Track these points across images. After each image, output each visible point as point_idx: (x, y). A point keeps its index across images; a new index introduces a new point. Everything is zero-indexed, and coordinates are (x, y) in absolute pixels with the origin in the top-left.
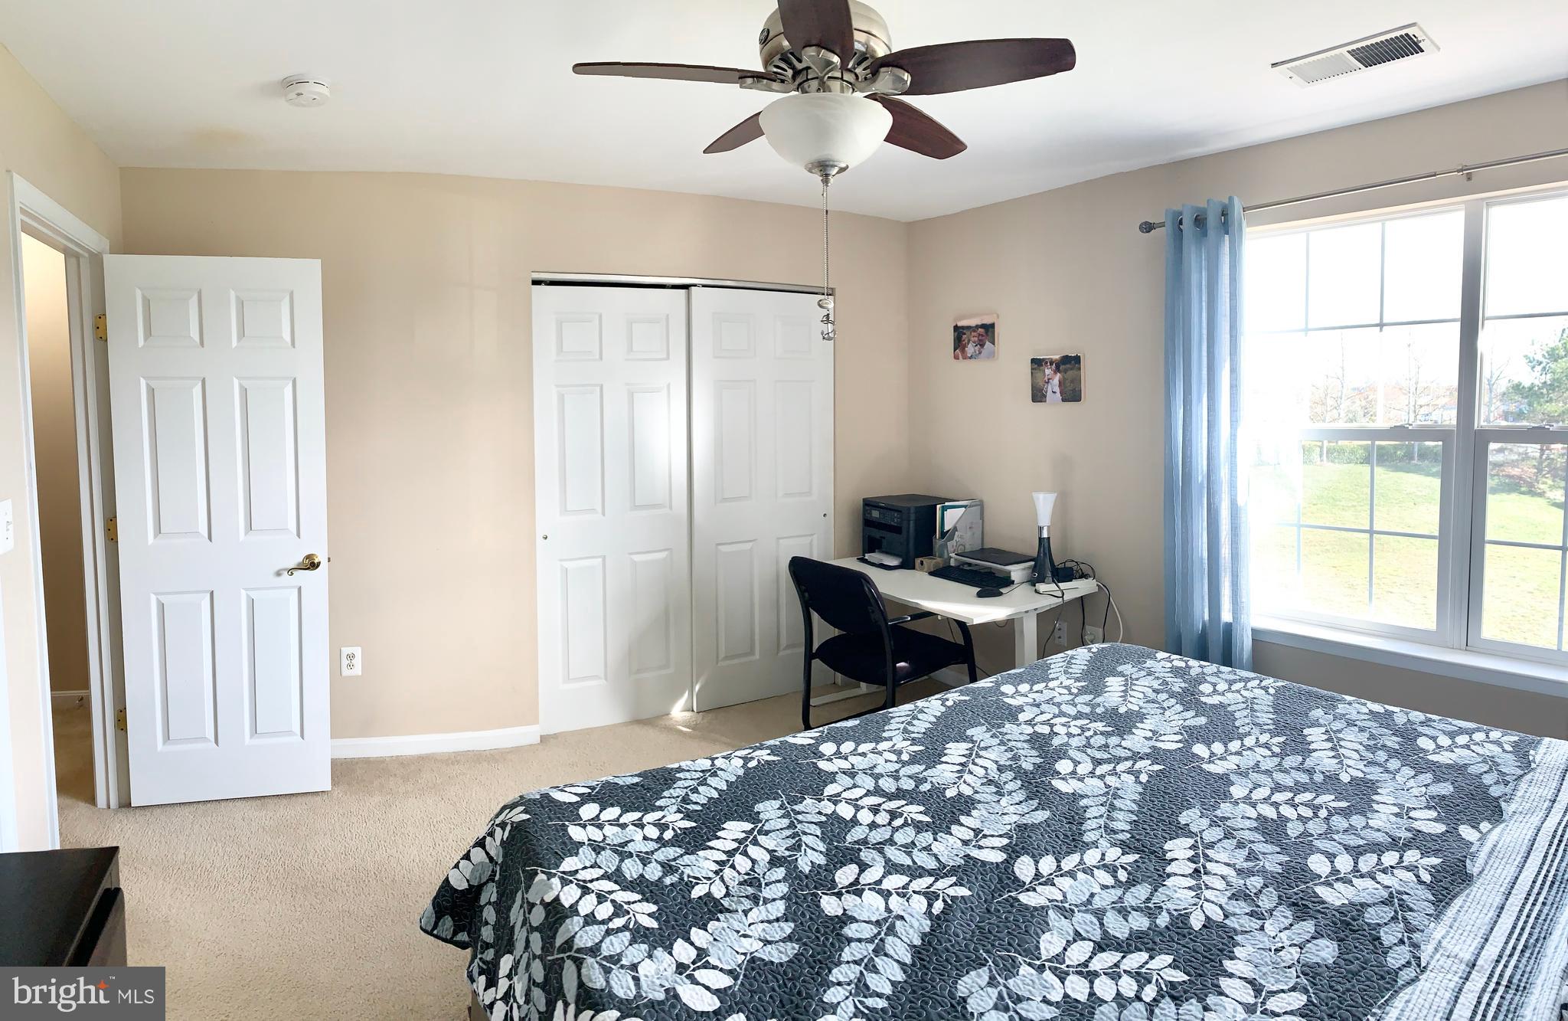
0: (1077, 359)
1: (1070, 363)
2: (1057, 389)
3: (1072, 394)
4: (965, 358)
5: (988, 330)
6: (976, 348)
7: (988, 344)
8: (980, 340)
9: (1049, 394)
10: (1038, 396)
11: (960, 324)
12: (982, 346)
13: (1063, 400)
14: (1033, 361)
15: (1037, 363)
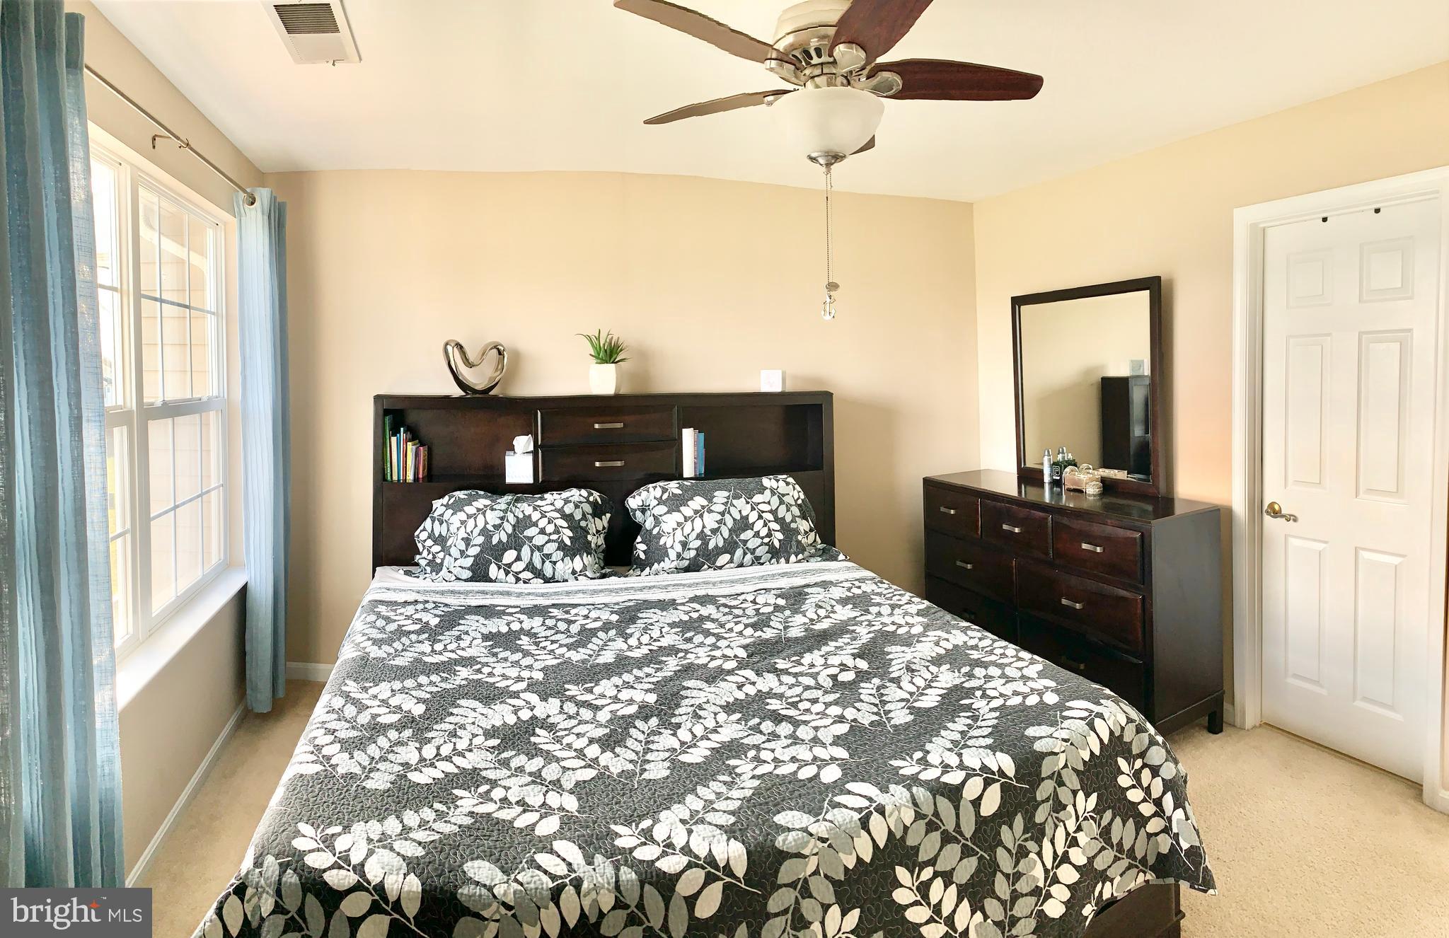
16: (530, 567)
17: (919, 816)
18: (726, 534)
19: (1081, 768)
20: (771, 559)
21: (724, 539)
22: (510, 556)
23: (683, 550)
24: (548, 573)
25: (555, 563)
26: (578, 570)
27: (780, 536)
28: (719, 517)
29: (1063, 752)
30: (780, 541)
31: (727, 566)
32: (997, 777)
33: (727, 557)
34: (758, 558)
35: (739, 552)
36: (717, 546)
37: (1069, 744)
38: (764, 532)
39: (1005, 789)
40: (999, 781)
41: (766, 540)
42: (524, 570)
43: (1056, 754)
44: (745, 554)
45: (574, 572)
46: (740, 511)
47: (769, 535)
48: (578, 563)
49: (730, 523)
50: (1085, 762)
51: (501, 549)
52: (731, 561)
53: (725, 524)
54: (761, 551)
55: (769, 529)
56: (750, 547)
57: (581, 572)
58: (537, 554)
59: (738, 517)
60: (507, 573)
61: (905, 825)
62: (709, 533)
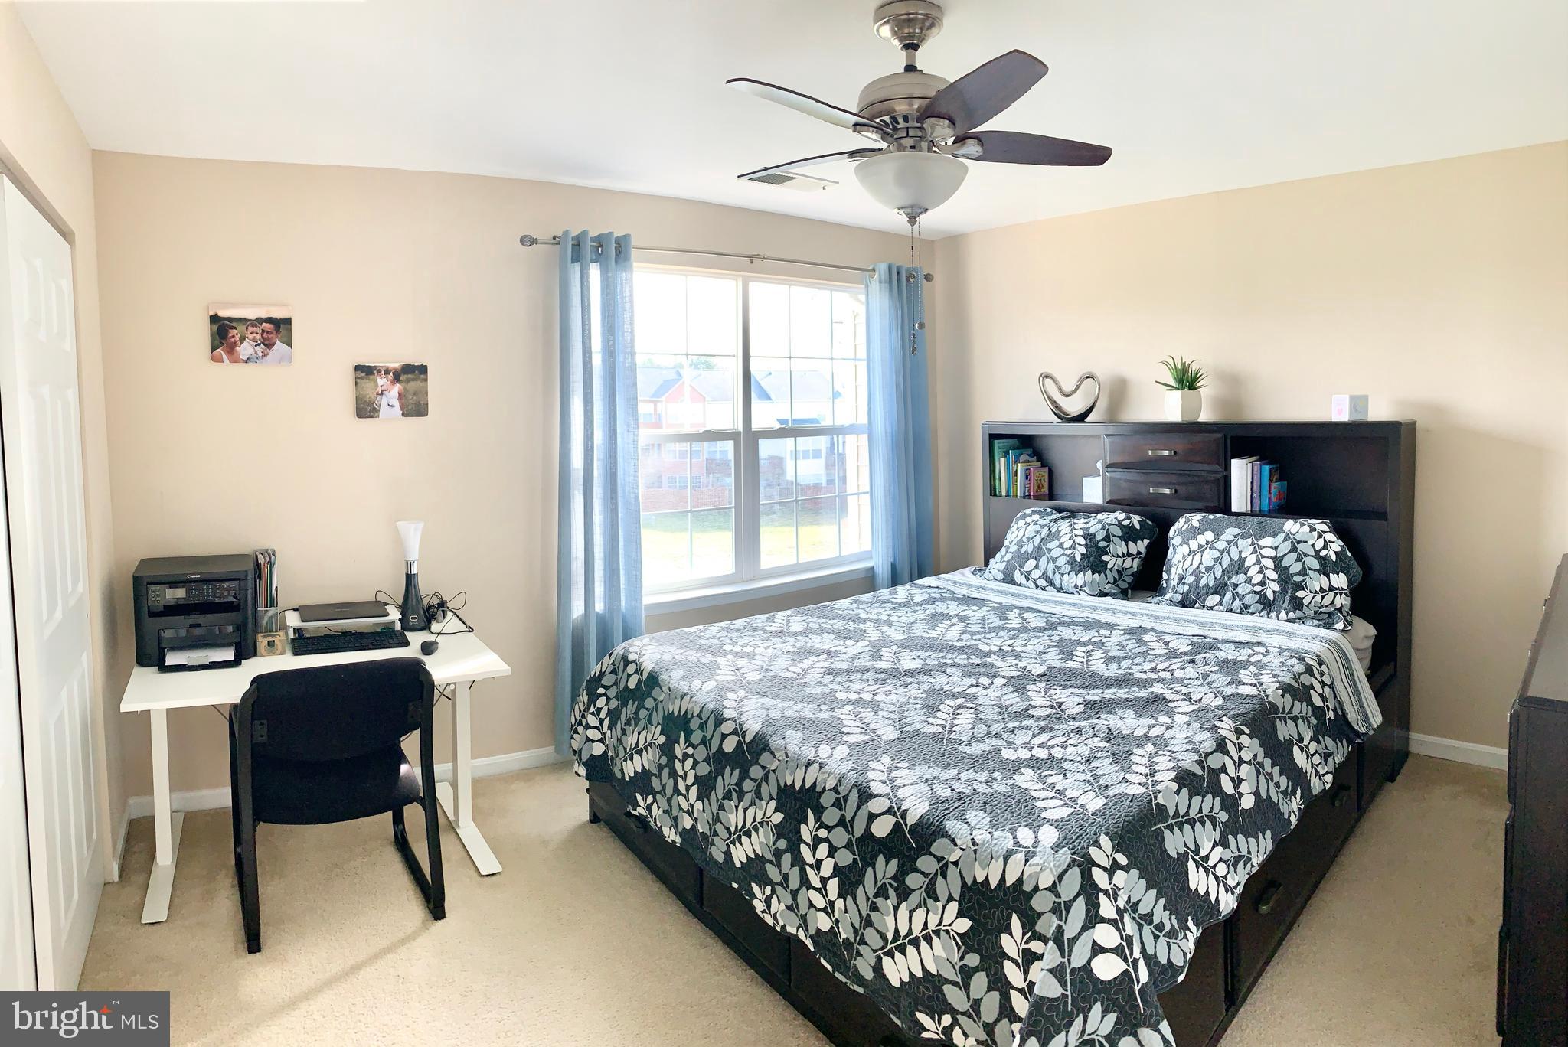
0: (423, 370)
1: (415, 372)
2: (396, 403)
3: (415, 408)
4: (235, 360)
5: (279, 328)
6: (258, 348)
7: (279, 346)
8: (265, 339)
9: (384, 410)
10: (365, 409)
11: (223, 313)
12: (269, 345)
13: (403, 415)
14: (358, 368)
15: (364, 371)
16: (1045, 576)
17: (835, 789)
18: (1218, 574)
19: (969, 882)
20: (1262, 610)
21: (1215, 578)
22: (1031, 564)
23: (1178, 584)
24: (1057, 582)
25: (1063, 575)
26: (1079, 585)
27: (1276, 587)
28: (1217, 554)
29: (963, 850)
30: (1274, 592)
31: (1217, 607)
32: (898, 813)
33: (1217, 598)
34: (1247, 607)
35: (1228, 595)
36: (1207, 585)
37: (973, 848)
38: (1257, 579)
39: (897, 828)
40: (897, 817)
41: (1258, 588)
42: (1040, 578)
43: (956, 845)
44: (1234, 599)
45: (1076, 587)
46: (1240, 552)
47: (1262, 584)
48: (1080, 579)
49: (1226, 562)
50: (975, 880)
51: (1028, 557)
52: (1220, 603)
53: (1220, 563)
54: (1250, 599)
55: (1264, 577)
56: (1240, 592)
57: (1081, 587)
58: (1051, 564)
59: (1236, 558)
60: (1028, 579)
61: (825, 787)
62: (1203, 570)
